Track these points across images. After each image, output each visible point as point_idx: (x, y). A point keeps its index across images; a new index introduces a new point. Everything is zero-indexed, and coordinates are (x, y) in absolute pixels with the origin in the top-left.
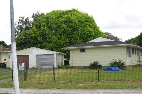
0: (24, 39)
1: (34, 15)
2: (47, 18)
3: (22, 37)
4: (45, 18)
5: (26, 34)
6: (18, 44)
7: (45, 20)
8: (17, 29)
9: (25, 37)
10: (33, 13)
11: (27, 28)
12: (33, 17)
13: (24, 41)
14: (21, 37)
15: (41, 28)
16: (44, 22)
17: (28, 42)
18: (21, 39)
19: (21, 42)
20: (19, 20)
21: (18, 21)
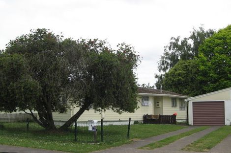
0: (184, 74)
1: (194, 33)
2: (224, 38)
3: (181, 71)
4: (220, 39)
5: (186, 66)
6: (174, 83)
7: (220, 41)
8: (166, 58)
9: (185, 71)
10: (193, 31)
11: (185, 57)
12: (193, 37)
13: (183, 78)
14: (178, 72)
15: (215, 56)
16: (218, 45)
17: (190, 80)
18: (179, 75)
19: (179, 80)
20: (171, 43)
21: (169, 45)
